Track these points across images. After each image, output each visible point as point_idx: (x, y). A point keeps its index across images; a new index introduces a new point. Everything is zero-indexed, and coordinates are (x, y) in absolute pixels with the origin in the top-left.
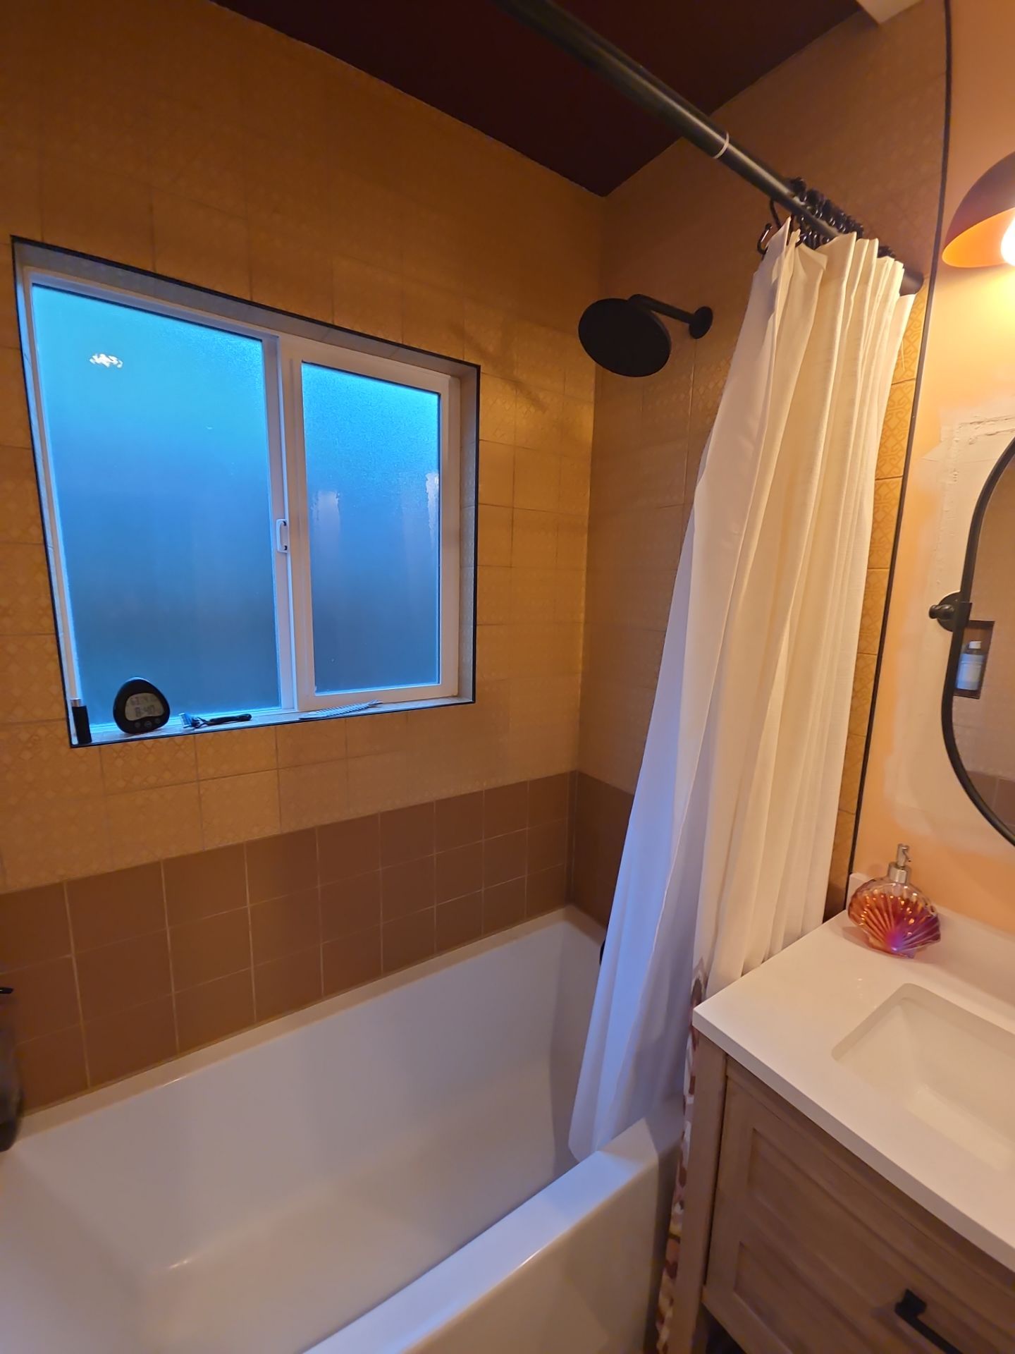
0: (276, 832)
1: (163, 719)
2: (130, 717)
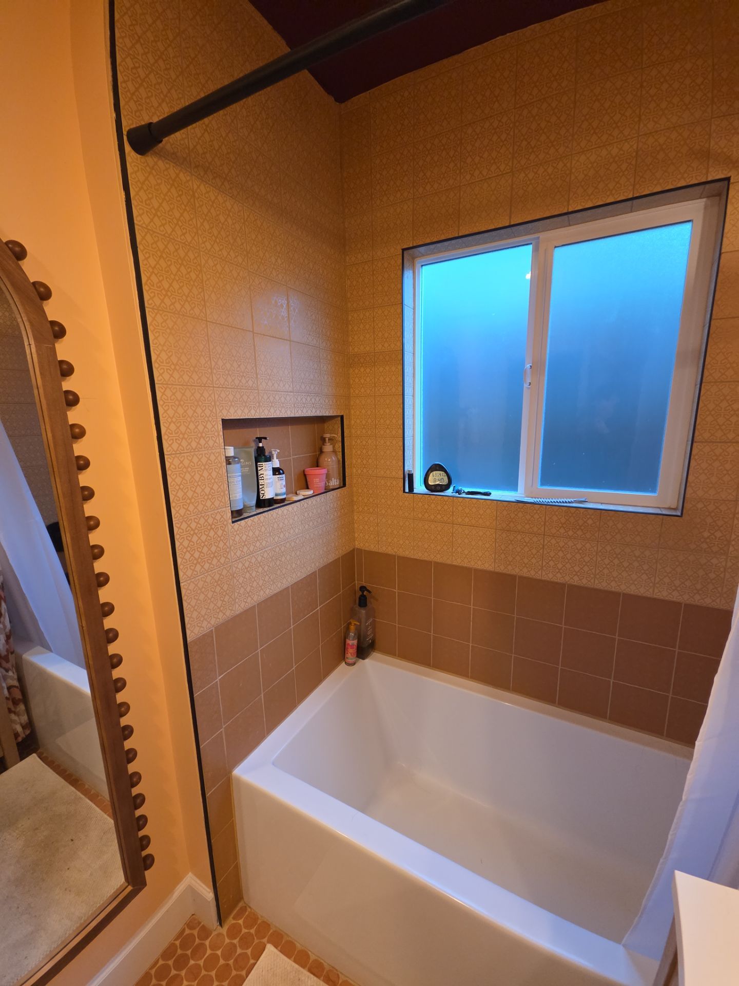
1: (447, 487)
2: (431, 483)
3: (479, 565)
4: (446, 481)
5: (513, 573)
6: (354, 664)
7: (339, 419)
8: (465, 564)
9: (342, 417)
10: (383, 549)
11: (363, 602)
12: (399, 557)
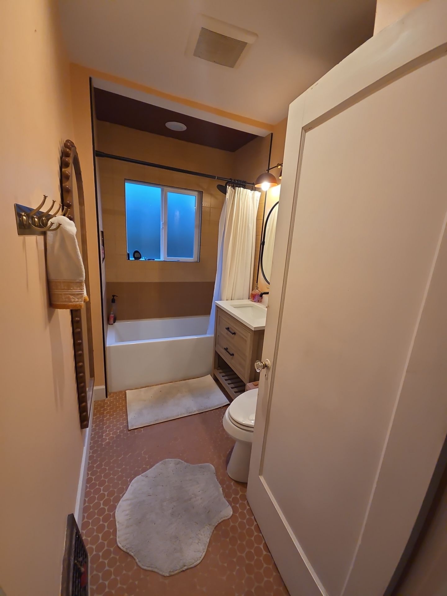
1: (140, 258)
2: (136, 256)
4: (139, 256)
6: (112, 324)
11: (113, 301)
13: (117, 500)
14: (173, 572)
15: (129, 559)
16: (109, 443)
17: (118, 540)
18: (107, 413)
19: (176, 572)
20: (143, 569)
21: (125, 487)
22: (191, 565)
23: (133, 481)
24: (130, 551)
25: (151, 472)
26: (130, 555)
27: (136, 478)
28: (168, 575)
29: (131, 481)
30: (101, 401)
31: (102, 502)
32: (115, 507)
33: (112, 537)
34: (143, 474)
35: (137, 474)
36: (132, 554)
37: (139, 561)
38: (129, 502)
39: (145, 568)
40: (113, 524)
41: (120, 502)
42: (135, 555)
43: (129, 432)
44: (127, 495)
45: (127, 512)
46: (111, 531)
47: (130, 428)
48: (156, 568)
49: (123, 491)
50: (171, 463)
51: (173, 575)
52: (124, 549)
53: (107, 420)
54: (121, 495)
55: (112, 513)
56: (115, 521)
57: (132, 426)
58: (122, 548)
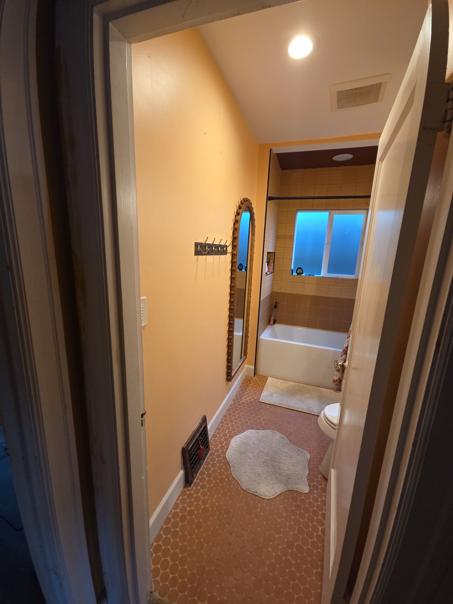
0: (314, 295)
2: (298, 272)
3: (311, 294)
4: (302, 272)
5: (320, 296)
6: (272, 325)
7: (274, 253)
8: (307, 294)
9: (275, 253)
10: (282, 291)
11: (276, 307)
12: (287, 293)
13: (236, 434)
14: (248, 490)
15: (228, 466)
16: (244, 403)
17: (227, 453)
18: (251, 386)
19: (249, 491)
20: (233, 476)
21: (242, 431)
22: (260, 495)
23: (248, 431)
24: (230, 462)
25: (261, 432)
26: (230, 465)
27: (250, 430)
28: (244, 489)
29: (247, 430)
30: (250, 377)
31: (227, 431)
32: (233, 437)
33: (225, 450)
34: (255, 430)
35: (252, 428)
36: (231, 465)
37: (233, 471)
38: (241, 439)
39: (234, 476)
40: (228, 445)
41: (237, 436)
42: (232, 466)
43: (259, 403)
44: (241, 435)
45: (238, 444)
46: (226, 447)
47: (260, 400)
48: (240, 480)
49: (240, 432)
50: (278, 436)
51: (247, 492)
52: (228, 460)
53: (249, 389)
54: (238, 434)
55: (230, 439)
56: (230, 444)
57: (262, 400)
58: (227, 458)
